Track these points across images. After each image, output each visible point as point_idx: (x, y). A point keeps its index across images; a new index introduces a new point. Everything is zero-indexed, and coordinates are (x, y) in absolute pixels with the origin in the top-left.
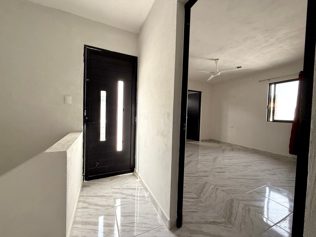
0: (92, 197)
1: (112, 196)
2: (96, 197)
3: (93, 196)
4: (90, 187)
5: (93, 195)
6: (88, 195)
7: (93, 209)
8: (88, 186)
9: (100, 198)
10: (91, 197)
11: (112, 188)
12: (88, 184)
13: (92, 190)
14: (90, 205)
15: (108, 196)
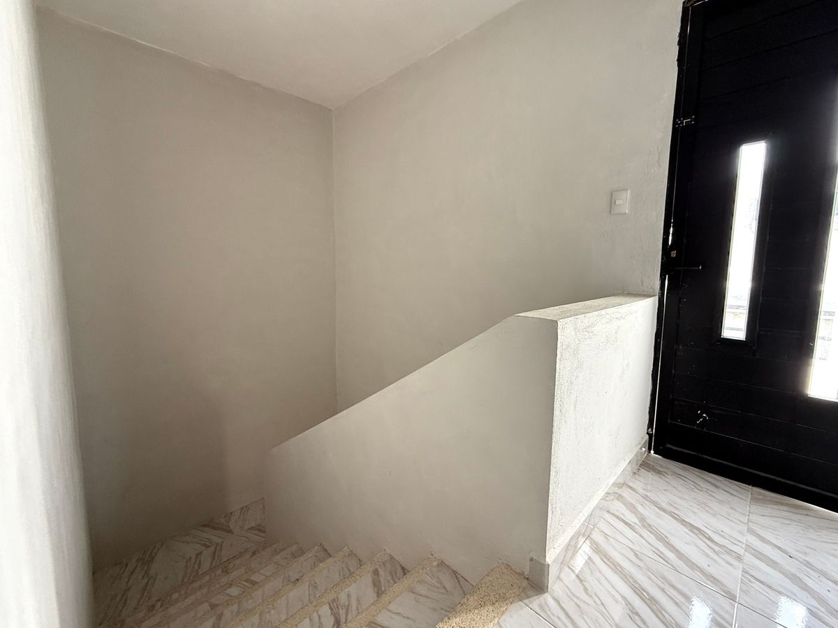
0: (659, 508)
1: (739, 558)
2: (673, 517)
3: (664, 511)
4: (663, 478)
5: (665, 506)
6: (647, 496)
7: (649, 546)
8: (659, 472)
9: (687, 530)
10: (657, 510)
11: (751, 531)
12: (661, 466)
13: (665, 490)
14: (644, 526)
15: (720, 546)
